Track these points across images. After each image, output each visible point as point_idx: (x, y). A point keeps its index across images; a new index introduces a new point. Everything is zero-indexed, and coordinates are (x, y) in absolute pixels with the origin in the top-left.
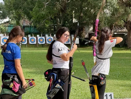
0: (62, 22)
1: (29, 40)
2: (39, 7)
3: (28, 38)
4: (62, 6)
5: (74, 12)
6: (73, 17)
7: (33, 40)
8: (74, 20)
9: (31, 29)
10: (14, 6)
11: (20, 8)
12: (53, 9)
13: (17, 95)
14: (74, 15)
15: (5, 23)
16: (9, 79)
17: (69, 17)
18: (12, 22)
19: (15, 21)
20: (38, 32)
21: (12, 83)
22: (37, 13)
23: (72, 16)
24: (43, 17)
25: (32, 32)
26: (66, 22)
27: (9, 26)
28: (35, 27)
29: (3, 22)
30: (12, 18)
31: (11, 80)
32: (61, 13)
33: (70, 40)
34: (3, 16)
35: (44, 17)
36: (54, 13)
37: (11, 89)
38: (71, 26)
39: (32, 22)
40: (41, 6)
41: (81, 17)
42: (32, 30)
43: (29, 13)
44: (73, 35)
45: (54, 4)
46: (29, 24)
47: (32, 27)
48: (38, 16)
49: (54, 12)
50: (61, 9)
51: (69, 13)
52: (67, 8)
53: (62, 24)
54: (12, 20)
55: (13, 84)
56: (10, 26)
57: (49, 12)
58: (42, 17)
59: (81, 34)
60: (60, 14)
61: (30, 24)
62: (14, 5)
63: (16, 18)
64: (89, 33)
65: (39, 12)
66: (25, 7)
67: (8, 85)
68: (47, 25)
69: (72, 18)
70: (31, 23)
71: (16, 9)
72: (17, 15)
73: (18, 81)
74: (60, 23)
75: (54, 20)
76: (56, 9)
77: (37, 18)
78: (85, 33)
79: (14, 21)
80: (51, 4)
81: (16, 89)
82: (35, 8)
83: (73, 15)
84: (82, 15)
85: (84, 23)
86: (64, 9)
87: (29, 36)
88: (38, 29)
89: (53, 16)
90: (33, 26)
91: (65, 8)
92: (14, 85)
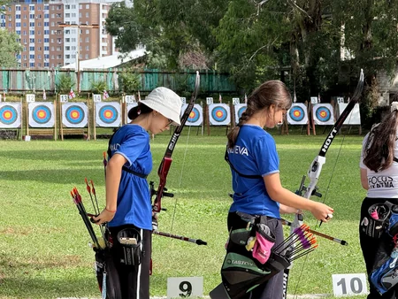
0: (307, 60)
1: (210, 114)
2: (239, 14)
3: (205, 107)
4: (307, 10)
5: (343, 27)
6: (340, 42)
7: (219, 114)
8: (345, 54)
9: (212, 81)
10: (162, 13)
11: (182, 17)
12: (280, 19)
13: (265, 272)
14: (343, 37)
15: (133, 62)
16: (245, 227)
17: (328, 44)
18: (154, 59)
19: (163, 56)
20: (234, 89)
21: (251, 238)
22: (232, 32)
23: (337, 39)
24: (251, 46)
25: (215, 89)
26: (321, 59)
27: (146, 73)
28: (225, 74)
29: (127, 60)
30: (153, 48)
31: (249, 229)
32: (304, 33)
33: (332, 113)
34: (127, 42)
35: (253, 44)
36: (283, 31)
37: (248, 255)
38: (334, 71)
39: (216, 61)
40: (243, 12)
41: (367, 43)
42: (216, 83)
43: (208, 33)
44: (341, 99)
45: (283, 5)
46: (204, 65)
47: (216, 74)
48: (236, 41)
49: (282, 28)
50: (305, 20)
51: (328, 32)
52: (323, 16)
53: (307, 64)
54: (154, 52)
55: (254, 242)
56: (150, 73)
57: (270, 30)
58: (247, 45)
59: (367, 94)
60: (300, 35)
61: (210, 65)
62: (163, 8)
63: (169, 47)
64: (389, 92)
65: (237, 28)
66: (196, 16)
67: (241, 242)
68: (261, 70)
69: (338, 47)
70: (212, 63)
71: (168, 20)
72: (171, 39)
73: (269, 234)
74: (302, 60)
75: (282, 53)
76: (291, 18)
77: (234, 47)
78: (379, 91)
79: (160, 55)
80: (275, 6)
81: (262, 254)
82: (228, 18)
83: (341, 36)
84: (369, 36)
85: (376, 60)
86: (314, 19)
87: (209, 100)
88: (236, 79)
89: (279, 40)
90: (219, 71)
91: (317, 17)
92: (258, 245)
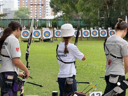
27: (59, 20)
32: (107, 6)
46: (80, 17)
48: (83, 9)
50: (108, 2)
66: (71, 1)
82: (80, 1)
